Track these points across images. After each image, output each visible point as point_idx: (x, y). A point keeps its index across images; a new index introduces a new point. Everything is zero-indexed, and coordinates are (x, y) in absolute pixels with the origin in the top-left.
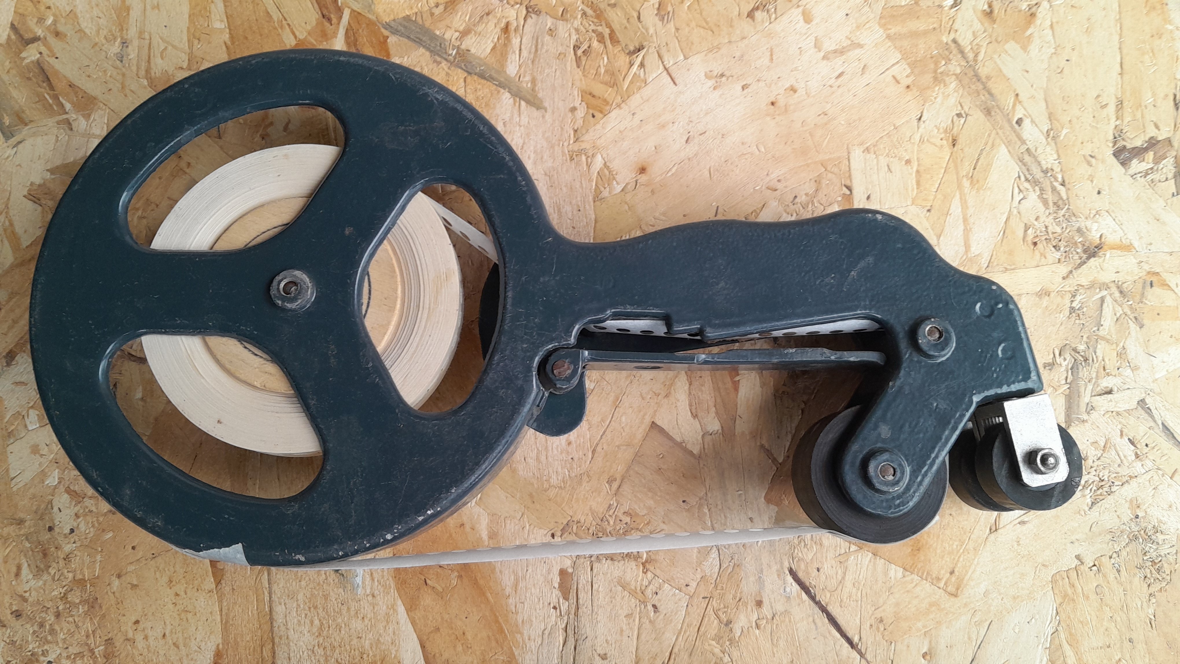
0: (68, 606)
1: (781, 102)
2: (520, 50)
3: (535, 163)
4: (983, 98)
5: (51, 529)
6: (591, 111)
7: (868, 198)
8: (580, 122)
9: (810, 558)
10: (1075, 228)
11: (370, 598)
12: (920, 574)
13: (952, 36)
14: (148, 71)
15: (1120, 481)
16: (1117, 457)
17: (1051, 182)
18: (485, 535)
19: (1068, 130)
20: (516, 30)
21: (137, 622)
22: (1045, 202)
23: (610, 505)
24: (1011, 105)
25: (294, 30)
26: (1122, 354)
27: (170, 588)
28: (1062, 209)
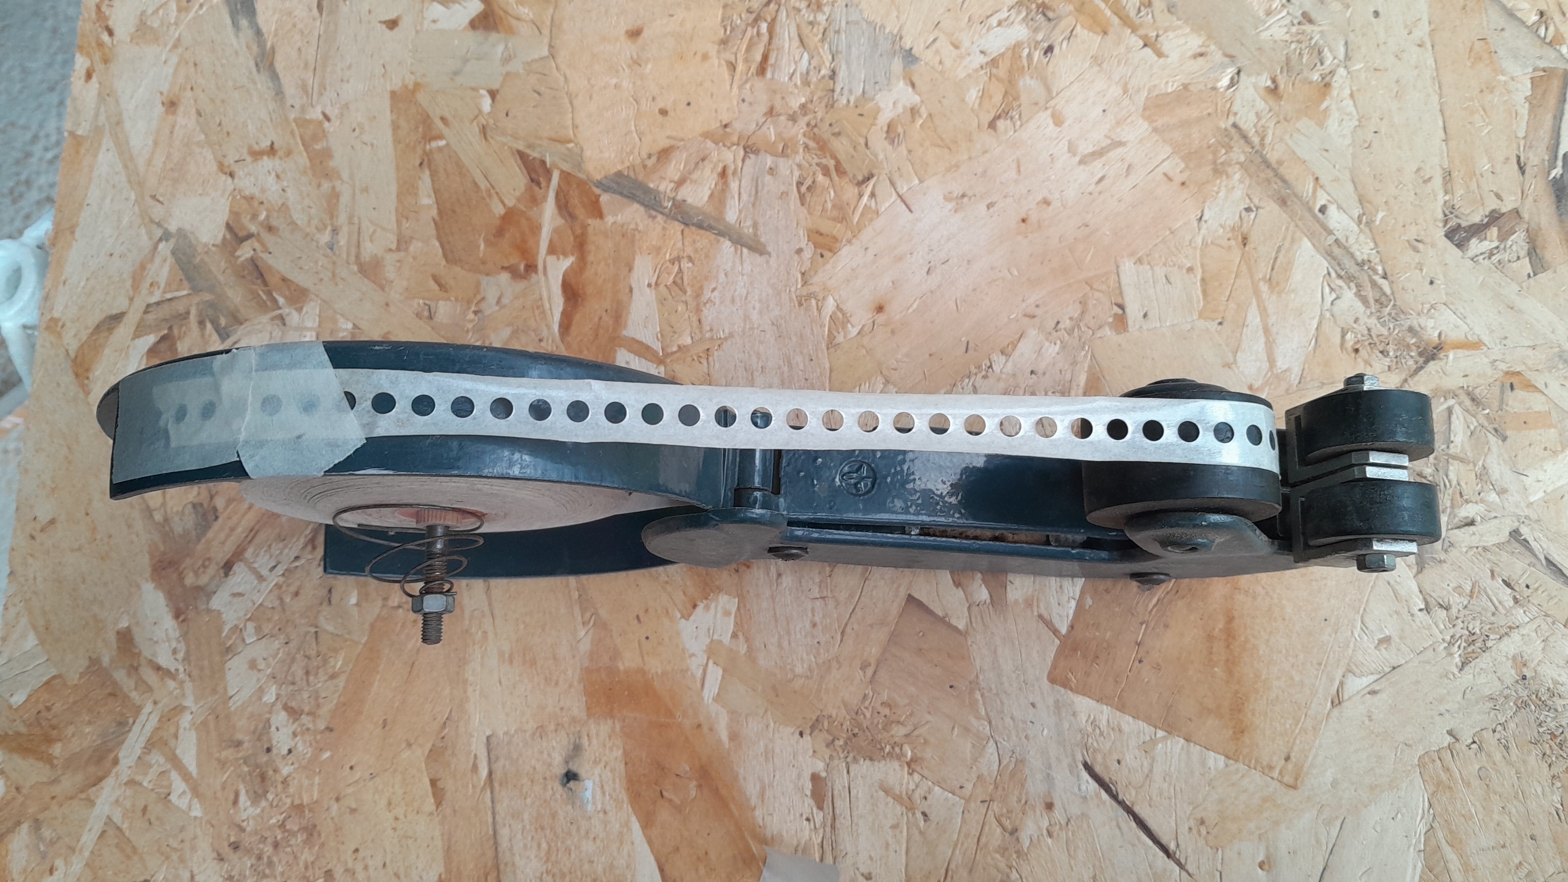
0: (286, 834)
1: (1034, 218)
2: (740, 194)
3: (761, 313)
4: (1276, 187)
5: (269, 750)
6: (819, 251)
7: (1145, 316)
8: (807, 264)
9: (1108, 748)
10: (1406, 327)
11: (601, 815)
12: (1246, 762)
13: (1231, 120)
14: (358, 256)
15: (1496, 633)
16: (1490, 604)
17: (1370, 276)
18: (724, 736)
19: (1384, 213)
20: (734, 173)
21: (356, 850)
22: (1365, 301)
23: (865, 695)
24: (1311, 191)
25: (503, 198)
26: (1483, 476)
27: (390, 811)
28: (1386, 307)
